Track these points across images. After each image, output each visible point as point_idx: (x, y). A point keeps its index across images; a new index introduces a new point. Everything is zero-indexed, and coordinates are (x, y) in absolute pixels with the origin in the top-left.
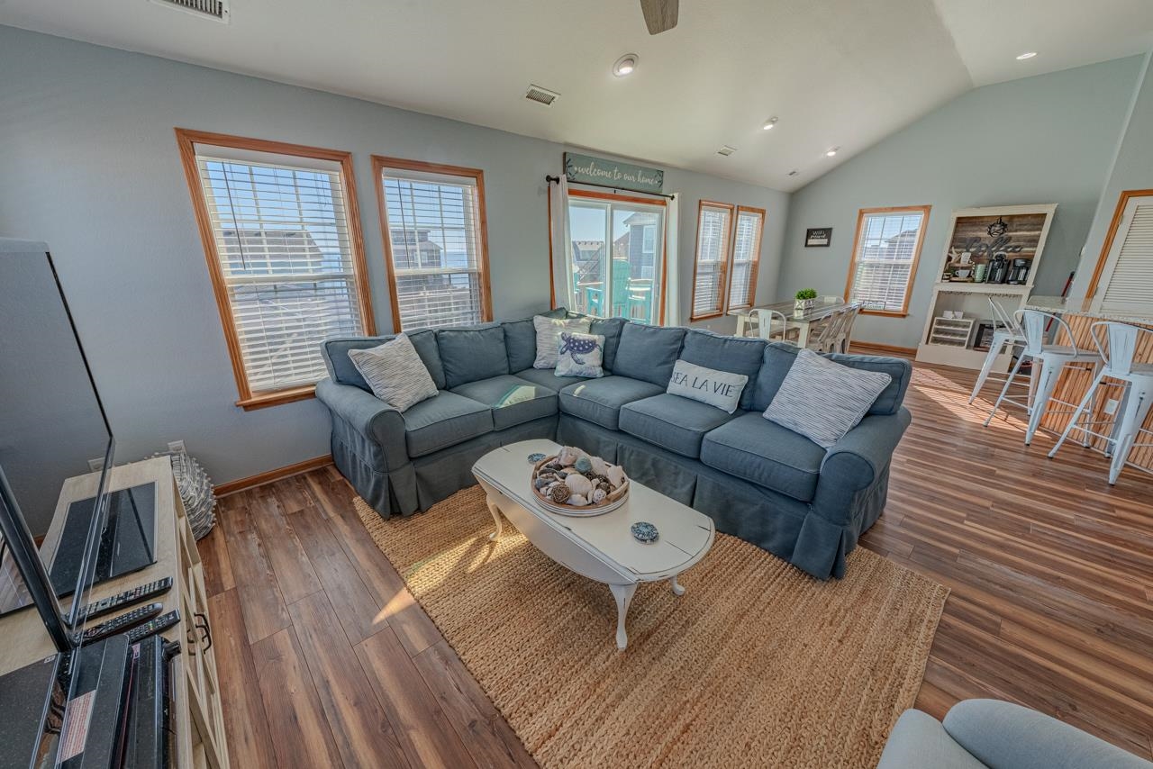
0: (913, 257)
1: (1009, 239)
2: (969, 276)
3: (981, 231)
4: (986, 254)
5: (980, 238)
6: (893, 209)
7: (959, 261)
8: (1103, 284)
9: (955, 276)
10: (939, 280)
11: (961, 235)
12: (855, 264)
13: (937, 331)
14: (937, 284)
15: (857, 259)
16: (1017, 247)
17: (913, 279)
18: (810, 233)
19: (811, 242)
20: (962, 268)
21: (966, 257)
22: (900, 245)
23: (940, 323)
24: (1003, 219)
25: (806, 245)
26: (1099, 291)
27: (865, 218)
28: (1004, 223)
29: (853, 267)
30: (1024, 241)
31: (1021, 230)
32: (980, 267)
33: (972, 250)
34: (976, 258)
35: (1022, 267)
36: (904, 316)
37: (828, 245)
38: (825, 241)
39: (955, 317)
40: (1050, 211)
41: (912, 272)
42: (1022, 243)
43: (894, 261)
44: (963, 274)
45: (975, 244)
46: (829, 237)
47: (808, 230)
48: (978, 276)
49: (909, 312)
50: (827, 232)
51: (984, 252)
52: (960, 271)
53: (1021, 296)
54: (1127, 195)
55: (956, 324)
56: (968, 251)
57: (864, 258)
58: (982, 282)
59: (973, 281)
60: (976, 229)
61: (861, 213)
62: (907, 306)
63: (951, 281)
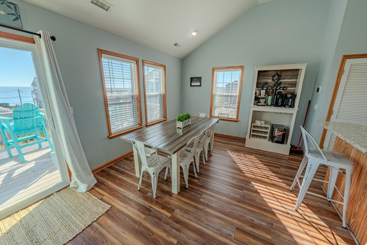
0: (238, 92)
1: (281, 83)
2: (265, 102)
3: (268, 79)
4: (271, 91)
5: (267, 83)
6: (227, 68)
7: (260, 94)
8: (335, 109)
9: (259, 102)
10: (252, 105)
11: (260, 81)
12: (213, 95)
13: (254, 131)
14: (252, 107)
15: (214, 93)
16: (285, 87)
17: (239, 103)
18: (192, 79)
19: (193, 84)
20: (262, 98)
21: (263, 92)
22: (231, 86)
23: (254, 126)
24: (279, 73)
25: (191, 86)
26: (334, 113)
27: (215, 73)
28: (279, 74)
29: (212, 97)
30: (288, 84)
31: (286, 79)
32: (270, 98)
33: (265, 89)
34: (267, 93)
35: (290, 98)
36: (237, 121)
37: (200, 86)
38: (198, 84)
39: (261, 124)
40: (303, 67)
41: (238, 99)
42: (287, 86)
43: (230, 94)
44: (262, 101)
45: (266, 86)
46: (200, 82)
47: (191, 78)
48: (269, 102)
49: (239, 119)
50: (199, 79)
51: (270, 89)
52: (261, 100)
53: (292, 114)
54: (346, 57)
55: (261, 127)
56: (263, 89)
57: (217, 93)
58: (271, 105)
59: (267, 105)
60: (265, 78)
61: (213, 70)
62: (238, 116)
63: (258, 105)
